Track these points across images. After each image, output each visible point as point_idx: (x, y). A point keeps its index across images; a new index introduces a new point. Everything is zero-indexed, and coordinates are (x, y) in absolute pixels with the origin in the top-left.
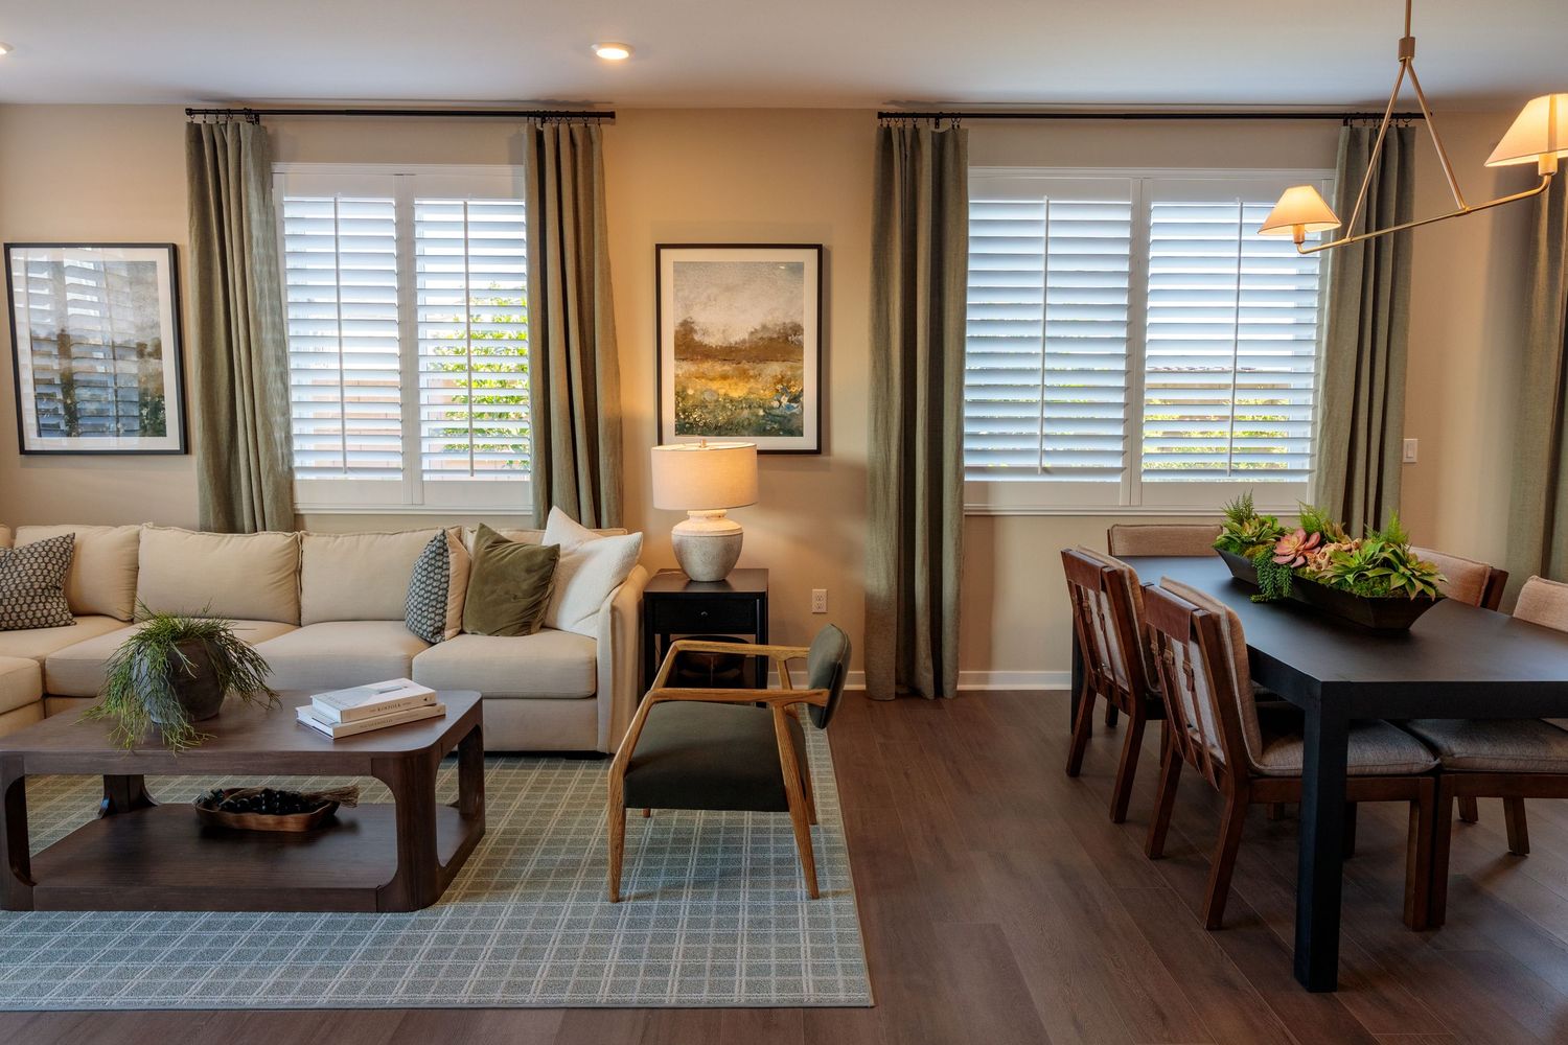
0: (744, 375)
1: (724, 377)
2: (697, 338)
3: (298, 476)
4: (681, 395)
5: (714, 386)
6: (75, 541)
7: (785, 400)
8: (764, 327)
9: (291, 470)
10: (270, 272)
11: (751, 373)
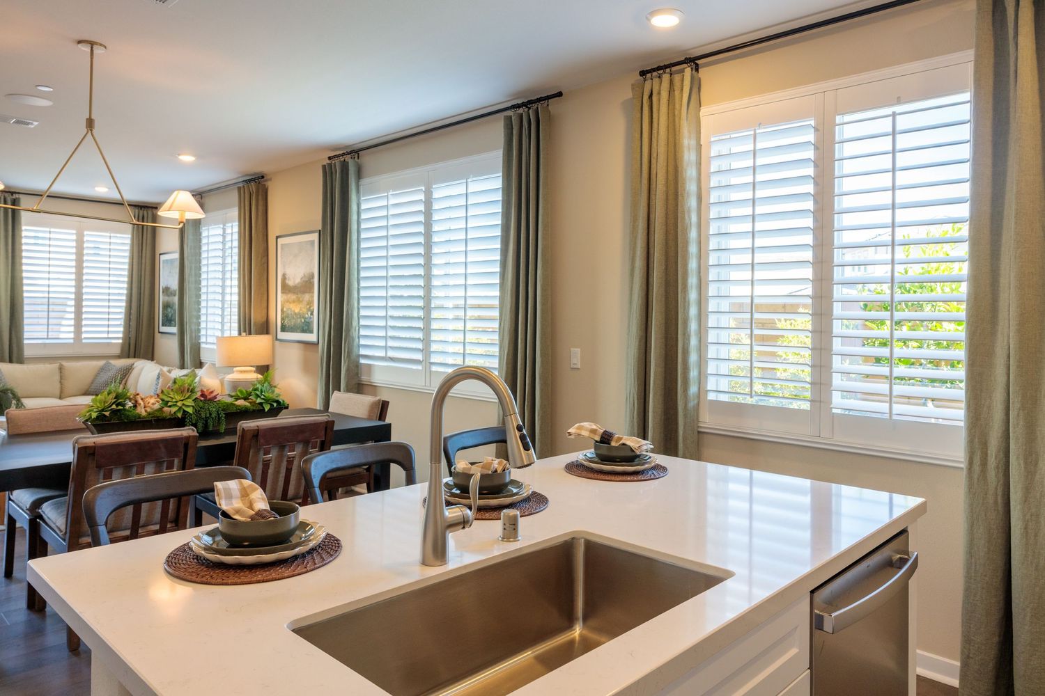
0: (299, 301)
1: (294, 302)
2: (287, 282)
3: (203, 346)
4: (282, 310)
5: (292, 306)
6: (135, 365)
7: (309, 313)
8: (305, 275)
9: (199, 343)
10: (196, 259)
11: (301, 299)
